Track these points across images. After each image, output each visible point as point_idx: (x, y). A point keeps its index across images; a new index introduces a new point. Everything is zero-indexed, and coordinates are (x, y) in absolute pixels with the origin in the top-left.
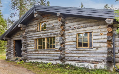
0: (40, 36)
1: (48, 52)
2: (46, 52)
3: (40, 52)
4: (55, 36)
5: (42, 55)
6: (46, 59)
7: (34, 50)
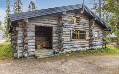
0: (75, 28)
1: (81, 42)
2: (80, 42)
3: (75, 42)
4: (86, 30)
5: (77, 44)
6: (80, 47)
7: (70, 40)
